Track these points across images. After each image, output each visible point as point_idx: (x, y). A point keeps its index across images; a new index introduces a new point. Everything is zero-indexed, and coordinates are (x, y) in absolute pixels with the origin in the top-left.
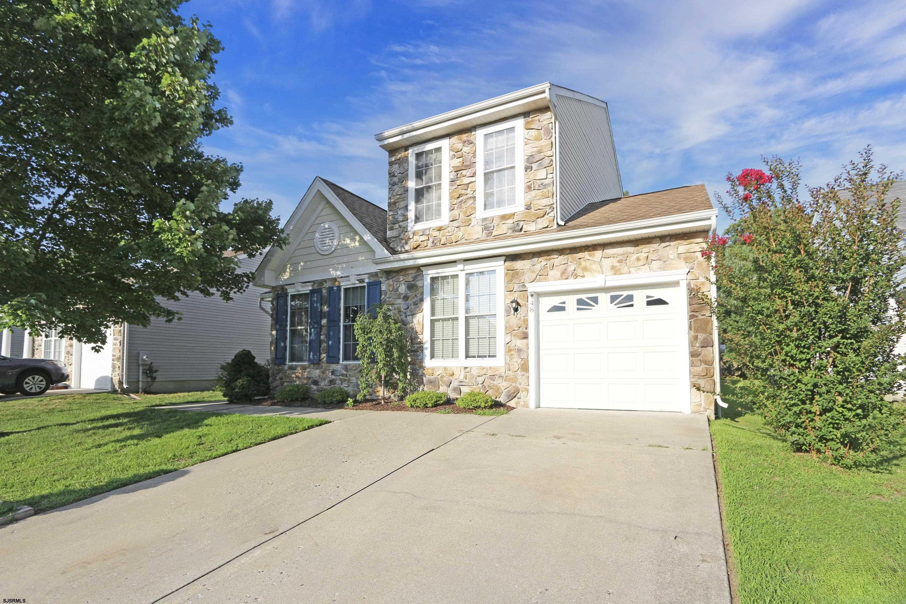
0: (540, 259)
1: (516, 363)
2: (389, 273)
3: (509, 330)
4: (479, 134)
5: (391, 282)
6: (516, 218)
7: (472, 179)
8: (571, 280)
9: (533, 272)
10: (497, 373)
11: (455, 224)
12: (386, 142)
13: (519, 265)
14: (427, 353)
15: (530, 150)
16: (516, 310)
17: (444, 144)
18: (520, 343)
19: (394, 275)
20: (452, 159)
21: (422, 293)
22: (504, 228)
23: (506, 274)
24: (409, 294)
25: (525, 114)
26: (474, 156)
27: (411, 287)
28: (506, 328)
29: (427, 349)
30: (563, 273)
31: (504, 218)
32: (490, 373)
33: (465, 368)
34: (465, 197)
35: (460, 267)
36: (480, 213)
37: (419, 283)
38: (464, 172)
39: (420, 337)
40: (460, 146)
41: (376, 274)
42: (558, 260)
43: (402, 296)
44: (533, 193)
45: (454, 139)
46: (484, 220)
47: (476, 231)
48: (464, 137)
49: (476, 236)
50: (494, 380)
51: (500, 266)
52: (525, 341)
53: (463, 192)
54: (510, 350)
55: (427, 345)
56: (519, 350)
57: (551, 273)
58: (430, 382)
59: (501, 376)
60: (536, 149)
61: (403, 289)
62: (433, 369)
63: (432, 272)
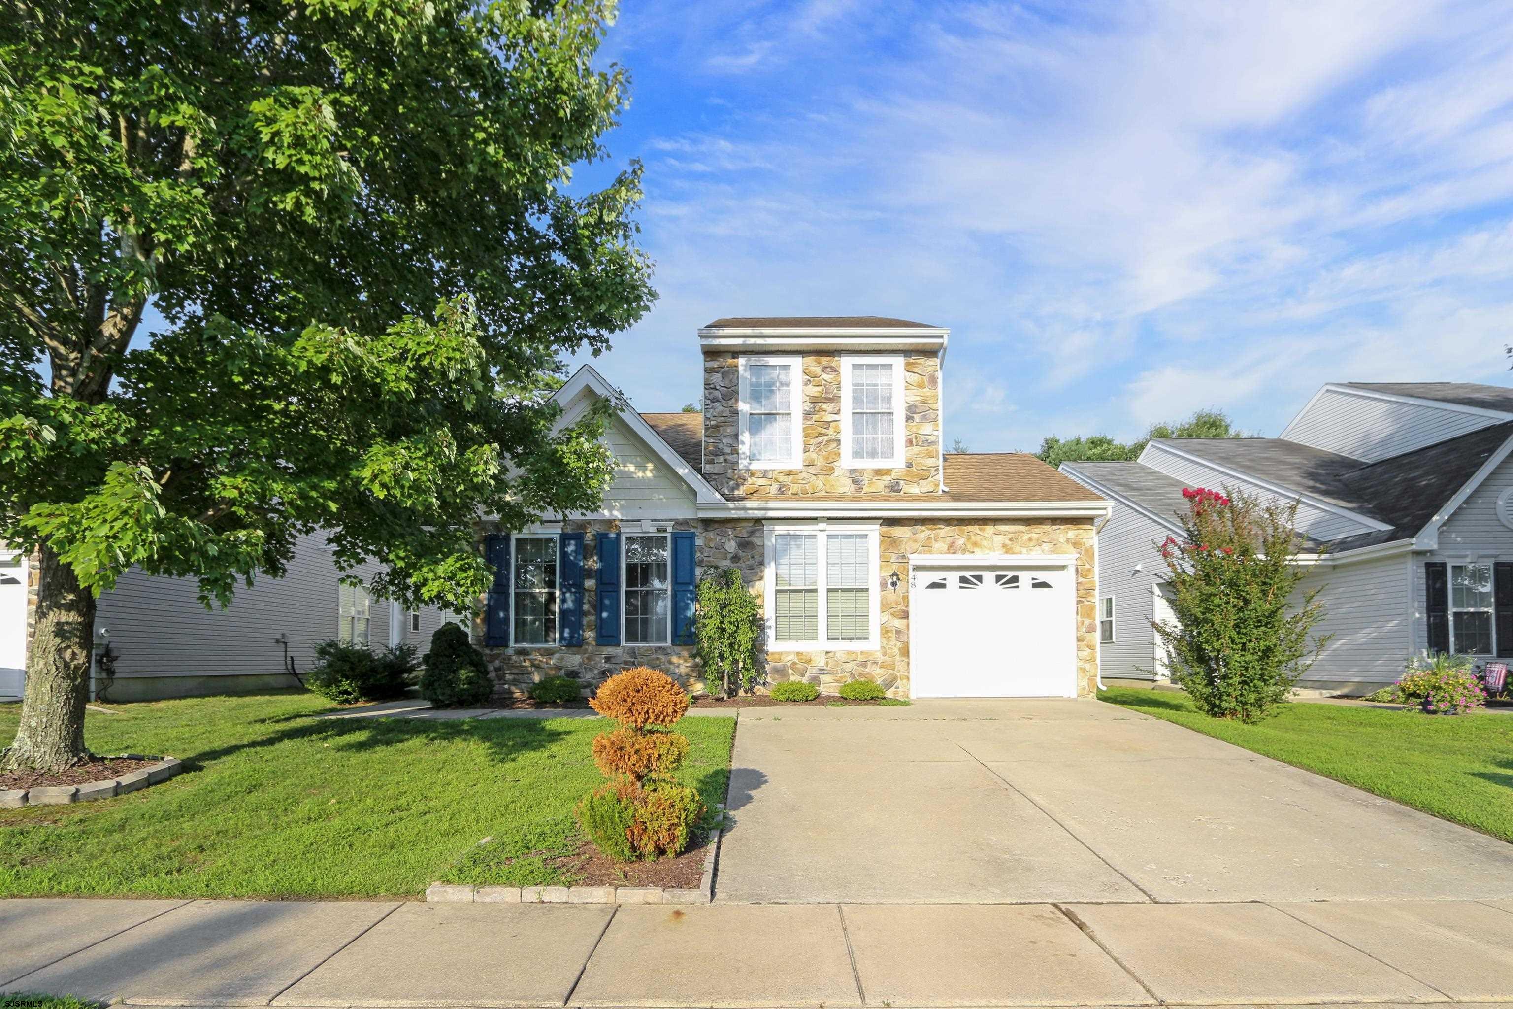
0: (924, 528)
1: (895, 647)
2: (707, 523)
3: (885, 606)
4: (846, 361)
5: (711, 535)
6: (894, 475)
7: (836, 417)
8: (958, 555)
9: (915, 541)
10: (870, 658)
11: (811, 470)
13: (898, 531)
14: (771, 633)
15: (910, 399)
16: (894, 584)
17: (793, 361)
18: (899, 623)
19: (717, 526)
20: (805, 384)
21: (763, 555)
22: (880, 485)
23: (882, 542)
24: (741, 553)
25: (908, 354)
26: (840, 389)
27: (745, 545)
28: (883, 605)
29: (770, 627)
30: (950, 546)
31: (879, 472)
32: (861, 658)
33: (827, 653)
34: (826, 438)
35: (822, 526)
36: (847, 461)
37: (757, 541)
38: (827, 406)
39: (760, 611)
40: (818, 370)
41: (685, 522)
42: (944, 530)
43: (729, 556)
44: (916, 449)
45: (810, 360)
46: (853, 471)
47: (845, 486)
48: (823, 360)
49: (841, 490)
50: (866, 667)
51: (874, 531)
52: (905, 621)
53: (823, 431)
54: (887, 632)
55: (771, 623)
56: (898, 632)
57: (936, 545)
58: (776, 670)
59: (875, 663)
60: (918, 398)
61: (731, 546)
62: (781, 654)
63: (780, 529)
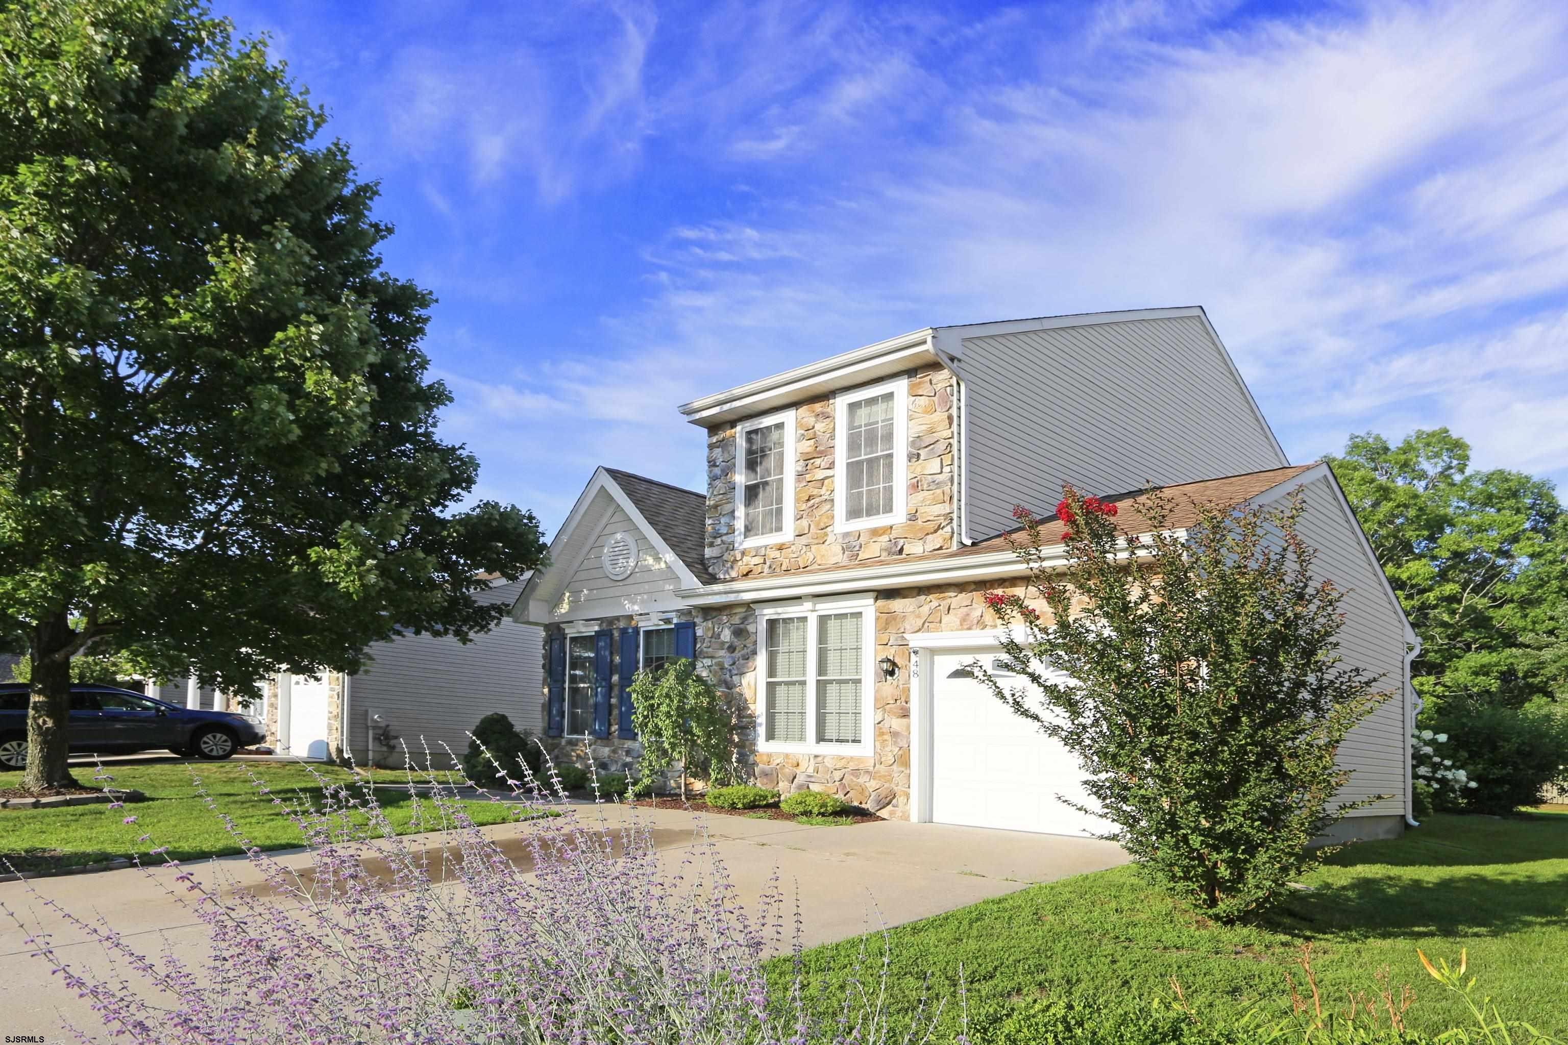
0: (931, 597)
1: (891, 752)
2: (708, 611)
3: (881, 704)
4: (841, 403)
5: (710, 624)
6: (894, 534)
7: (829, 473)
8: (976, 632)
9: (919, 616)
10: (861, 767)
11: (804, 540)
12: (698, 416)
13: (897, 605)
14: (762, 731)
15: (917, 428)
16: (892, 673)
17: (788, 417)
18: (896, 724)
19: (714, 614)
20: (799, 441)
21: (755, 643)
22: (873, 550)
23: (877, 619)
24: (736, 642)
25: (911, 372)
26: (832, 437)
27: (739, 632)
28: (876, 700)
29: (760, 725)
30: (964, 620)
31: (875, 532)
32: (852, 766)
33: (816, 756)
34: (817, 500)
35: (808, 605)
36: (842, 525)
37: (751, 628)
38: (818, 462)
39: (752, 707)
40: (811, 421)
41: (689, 612)
42: (958, 600)
43: (727, 645)
44: (921, 495)
45: (803, 410)
46: (846, 535)
47: (833, 553)
48: (818, 407)
49: (833, 560)
50: (858, 777)
51: (868, 607)
52: (904, 720)
53: (815, 492)
54: (882, 734)
55: (762, 720)
56: (895, 735)
57: (945, 619)
58: (765, 774)
59: (867, 772)
60: (924, 427)
61: (726, 635)
62: (770, 755)
63: (769, 612)
